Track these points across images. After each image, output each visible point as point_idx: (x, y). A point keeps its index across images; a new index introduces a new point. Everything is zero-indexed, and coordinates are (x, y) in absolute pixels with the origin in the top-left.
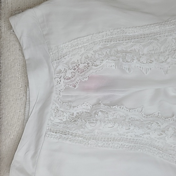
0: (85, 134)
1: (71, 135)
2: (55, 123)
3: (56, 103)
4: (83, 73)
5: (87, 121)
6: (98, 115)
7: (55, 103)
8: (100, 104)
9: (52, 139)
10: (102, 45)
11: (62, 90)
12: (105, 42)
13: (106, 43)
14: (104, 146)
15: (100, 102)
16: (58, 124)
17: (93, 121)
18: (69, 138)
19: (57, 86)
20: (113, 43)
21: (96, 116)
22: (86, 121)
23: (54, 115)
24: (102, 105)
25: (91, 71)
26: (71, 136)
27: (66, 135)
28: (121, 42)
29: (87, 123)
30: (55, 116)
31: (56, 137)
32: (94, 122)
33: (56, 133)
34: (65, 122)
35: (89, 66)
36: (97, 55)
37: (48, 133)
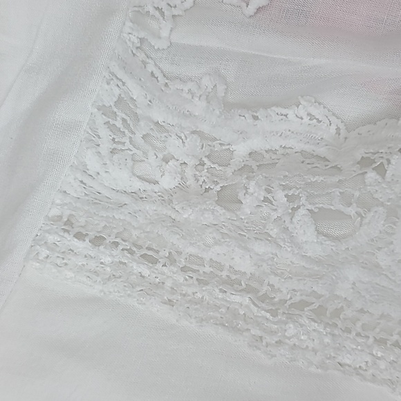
1: (184, 269)
2: (105, 193)
3: (125, 78)
5: (303, 200)
6: (383, 176)
7: (120, 74)
11: (176, 12)
14: (371, 371)
16: (125, 199)
17: (342, 208)
18: (169, 284)
22: (298, 197)
23: (106, 147)
27: (155, 261)
29: (302, 211)
30: (113, 152)
31: (92, 265)
32: (351, 211)
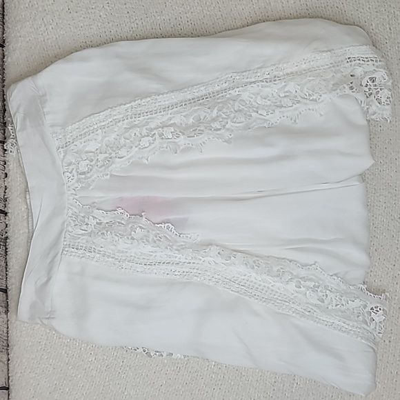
0: (117, 254)
4: (104, 168)
6: (135, 233)
8: (142, 216)
9: (71, 257)
10: (127, 125)
12: (131, 118)
13: (132, 120)
15: (143, 214)
18: (96, 257)
19: (69, 184)
20: (142, 118)
21: (133, 233)
24: (144, 219)
25: (113, 166)
26: (98, 255)
28: (154, 115)
33: (77, 249)
34: (90, 233)
35: (111, 158)
36: (123, 139)
37: (66, 249)
